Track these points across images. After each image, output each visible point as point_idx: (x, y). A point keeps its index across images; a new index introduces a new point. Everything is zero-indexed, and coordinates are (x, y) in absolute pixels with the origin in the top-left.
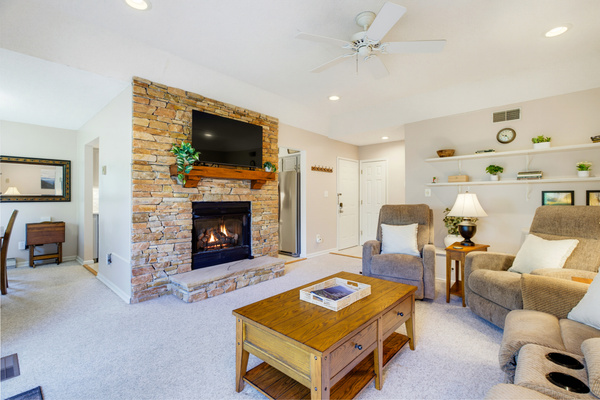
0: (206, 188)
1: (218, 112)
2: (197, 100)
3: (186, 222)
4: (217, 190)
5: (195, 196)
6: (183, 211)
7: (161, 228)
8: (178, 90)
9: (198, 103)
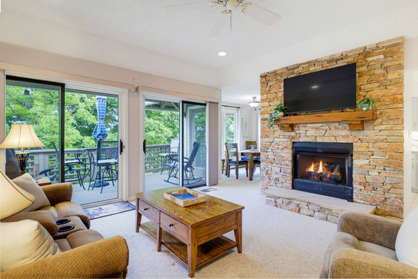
0: (301, 132)
1: (312, 69)
2: (294, 69)
3: (288, 155)
4: (311, 132)
5: (293, 138)
6: (286, 147)
7: (273, 157)
8: (281, 69)
9: (295, 71)
